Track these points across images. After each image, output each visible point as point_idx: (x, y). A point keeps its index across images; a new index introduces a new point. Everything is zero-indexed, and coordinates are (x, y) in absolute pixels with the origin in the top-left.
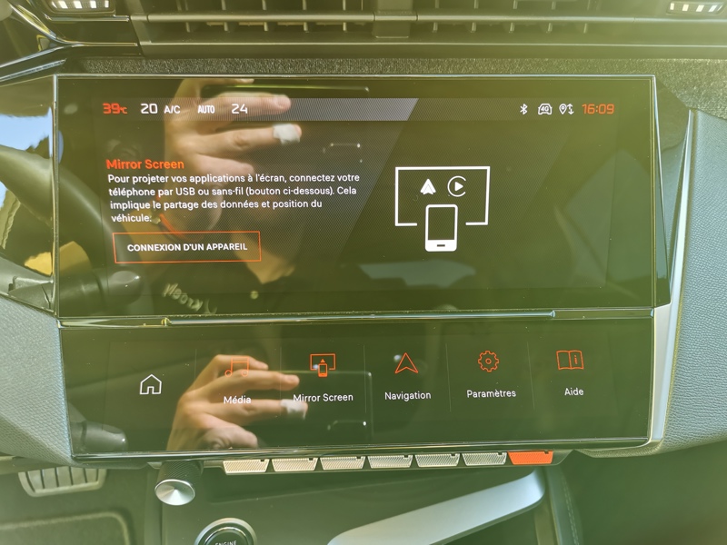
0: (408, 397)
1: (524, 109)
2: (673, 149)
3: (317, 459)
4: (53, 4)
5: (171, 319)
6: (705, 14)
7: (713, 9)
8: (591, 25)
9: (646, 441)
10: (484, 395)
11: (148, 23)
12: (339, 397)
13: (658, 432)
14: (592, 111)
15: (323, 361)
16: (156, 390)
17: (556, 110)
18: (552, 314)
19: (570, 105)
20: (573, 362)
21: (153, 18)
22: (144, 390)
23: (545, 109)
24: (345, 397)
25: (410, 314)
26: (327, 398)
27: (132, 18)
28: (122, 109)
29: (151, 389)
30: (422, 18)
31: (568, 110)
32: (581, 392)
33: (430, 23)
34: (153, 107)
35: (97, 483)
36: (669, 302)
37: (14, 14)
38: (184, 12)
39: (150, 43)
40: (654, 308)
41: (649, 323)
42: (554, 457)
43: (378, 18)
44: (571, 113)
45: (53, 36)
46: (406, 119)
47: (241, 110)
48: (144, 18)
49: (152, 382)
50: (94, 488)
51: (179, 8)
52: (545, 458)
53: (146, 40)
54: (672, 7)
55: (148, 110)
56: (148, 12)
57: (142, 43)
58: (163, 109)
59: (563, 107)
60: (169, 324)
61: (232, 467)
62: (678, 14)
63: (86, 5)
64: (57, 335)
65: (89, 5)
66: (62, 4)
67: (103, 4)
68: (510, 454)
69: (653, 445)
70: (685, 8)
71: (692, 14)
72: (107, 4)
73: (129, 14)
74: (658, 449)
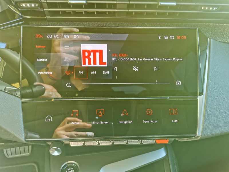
0: (126, 122)
1: (160, 37)
2: (204, 51)
3: (98, 142)
4: (21, 5)
6: (212, 10)
7: (215, 9)
8: (180, 13)
9: (196, 136)
10: (148, 122)
11: (49, 11)
12: (105, 123)
13: (199, 133)
14: (179, 38)
15: (100, 112)
16: (50, 120)
17: (169, 38)
18: (168, 98)
19: (173, 36)
20: (174, 112)
21: (50, 9)
22: (47, 120)
23: (166, 37)
24: (107, 123)
25: (126, 98)
26: (101, 123)
27: (45, 10)
28: (42, 36)
29: (49, 120)
30: (130, 10)
31: (173, 38)
32: (177, 121)
33: (132, 12)
34: (51, 36)
35: (28, 153)
36: (202, 95)
37: (9, 8)
38: (60, 8)
39: (49, 17)
40: (198, 96)
41: (197, 101)
42: (169, 141)
43: (117, 10)
44: (173, 39)
45: (20, 15)
46: (125, 40)
47: (77, 37)
48: (48, 10)
49: (49, 118)
50: (27, 155)
51: (58, 7)
52: (166, 142)
53: (49, 16)
54: (203, 8)
55: (49, 37)
56: (49, 8)
57: (47, 17)
58: (54, 36)
59: (171, 37)
60: (54, 100)
61: (73, 144)
62: (205, 10)
63: (31, 6)
64: (21, 103)
65: (32, 5)
66: (24, 5)
67: (36, 5)
68: (156, 140)
69: (198, 137)
70: (207, 8)
71: (208, 10)
72: (37, 5)
73: (44, 9)
74: (199, 138)
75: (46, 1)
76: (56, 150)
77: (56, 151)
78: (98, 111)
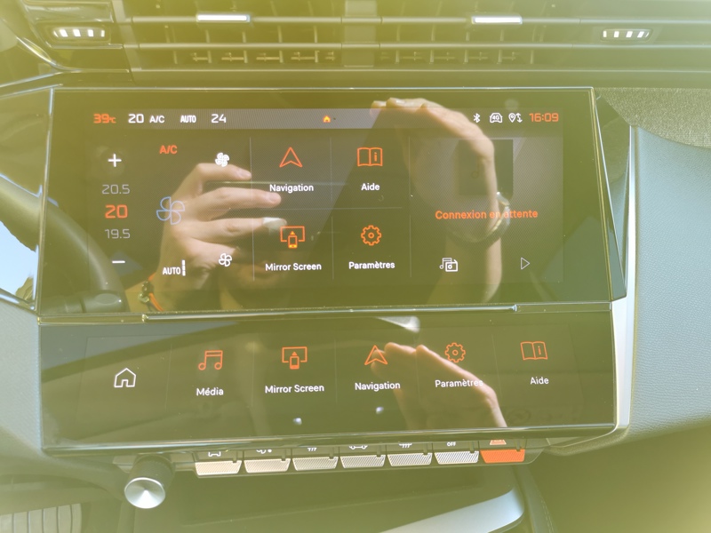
0: (378, 387)
1: (478, 118)
3: (289, 460)
4: (55, 34)
5: (147, 315)
6: (634, 40)
7: (641, 35)
8: (537, 50)
9: (613, 427)
11: (139, 51)
12: (311, 388)
13: (623, 416)
14: (538, 119)
17: (506, 118)
18: (514, 307)
19: (518, 114)
21: (143, 46)
22: (119, 383)
24: (316, 389)
25: (378, 308)
26: (299, 389)
27: (125, 46)
28: (112, 119)
29: (125, 383)
30: (384, 46)
31: (518, 119)
32: (546, 381)
33: (393, 50)
34: (140, 118)
36: (625, 296)
37: (19, 43)
38: (172, 42)
39: (140, 69)
40: (611, 301)
41: (608, 315)
42: (527, 457)
43: (345, 46)
44: (520, 121)
45: (54, 63)
46: (369, 125)
47: (220, 119)
48: (135, 46)
49: (127, 375)
51: (168, 39)
52: (517, 456)
53: (137, 66)
54: (605, 34)
55: (135, 119)
56: (139, 41)
57: (133, 70)
58: (149, 118)
59: (512, 116)
60: (146, 319)
61: (204, 469)
62: (611, 40)
63: (84, 33)
64: (37, 331)
65: (86, 33)
66: (63, 33)
67: (100, 33)
68: (482, 452)
69: (620, 431)
70: (616, 34)
71: (622, 40)
72: (103, 34)
73: (123, 42)
74: (625, 435)
75: (128, 20)
76: (146, 489)
77: (146, 493)
78: (288, 354)
